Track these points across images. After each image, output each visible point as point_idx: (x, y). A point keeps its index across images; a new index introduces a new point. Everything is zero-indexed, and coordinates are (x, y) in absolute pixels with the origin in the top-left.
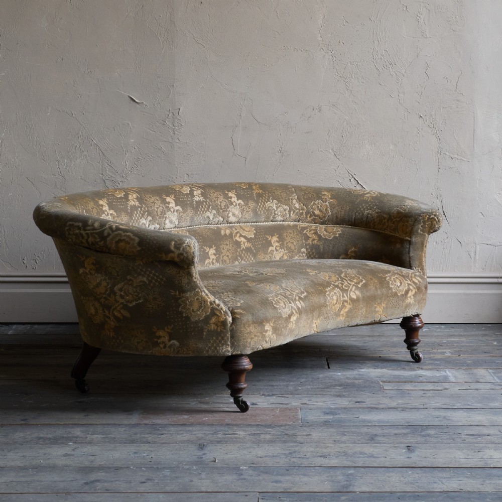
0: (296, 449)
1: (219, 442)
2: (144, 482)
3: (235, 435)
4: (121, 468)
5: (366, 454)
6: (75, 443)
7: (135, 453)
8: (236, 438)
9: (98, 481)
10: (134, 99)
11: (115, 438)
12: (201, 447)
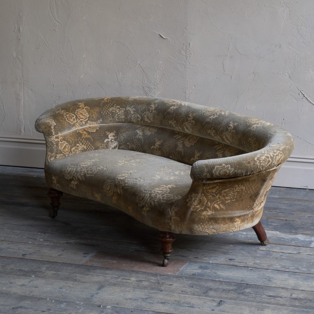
0: (153, 295)
1: (114, 285)
2: (44, 311)
3: (128, 280)
4: (42, 299)
5: (190, 304)
6: (36, 276)
7: (60, 288)
8: (126, 283)
9: (21, 307)
10: (162, 36)
11: (60, 275)
12: (101, 287)
